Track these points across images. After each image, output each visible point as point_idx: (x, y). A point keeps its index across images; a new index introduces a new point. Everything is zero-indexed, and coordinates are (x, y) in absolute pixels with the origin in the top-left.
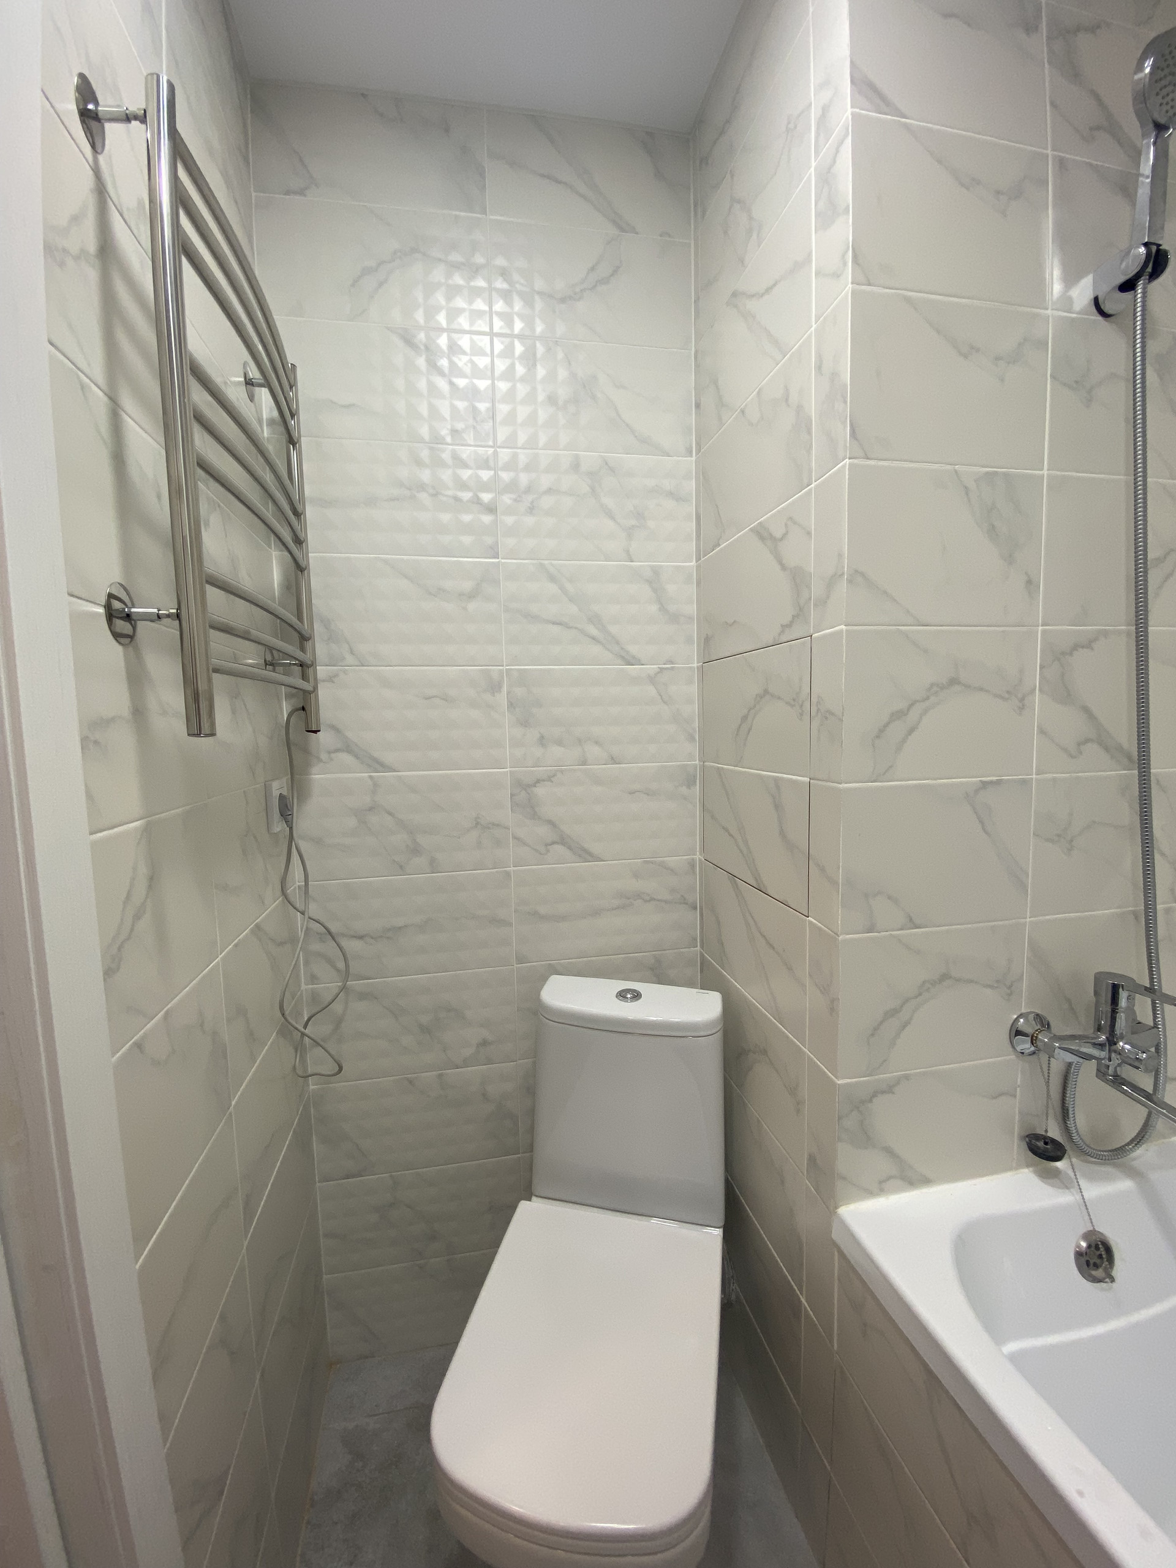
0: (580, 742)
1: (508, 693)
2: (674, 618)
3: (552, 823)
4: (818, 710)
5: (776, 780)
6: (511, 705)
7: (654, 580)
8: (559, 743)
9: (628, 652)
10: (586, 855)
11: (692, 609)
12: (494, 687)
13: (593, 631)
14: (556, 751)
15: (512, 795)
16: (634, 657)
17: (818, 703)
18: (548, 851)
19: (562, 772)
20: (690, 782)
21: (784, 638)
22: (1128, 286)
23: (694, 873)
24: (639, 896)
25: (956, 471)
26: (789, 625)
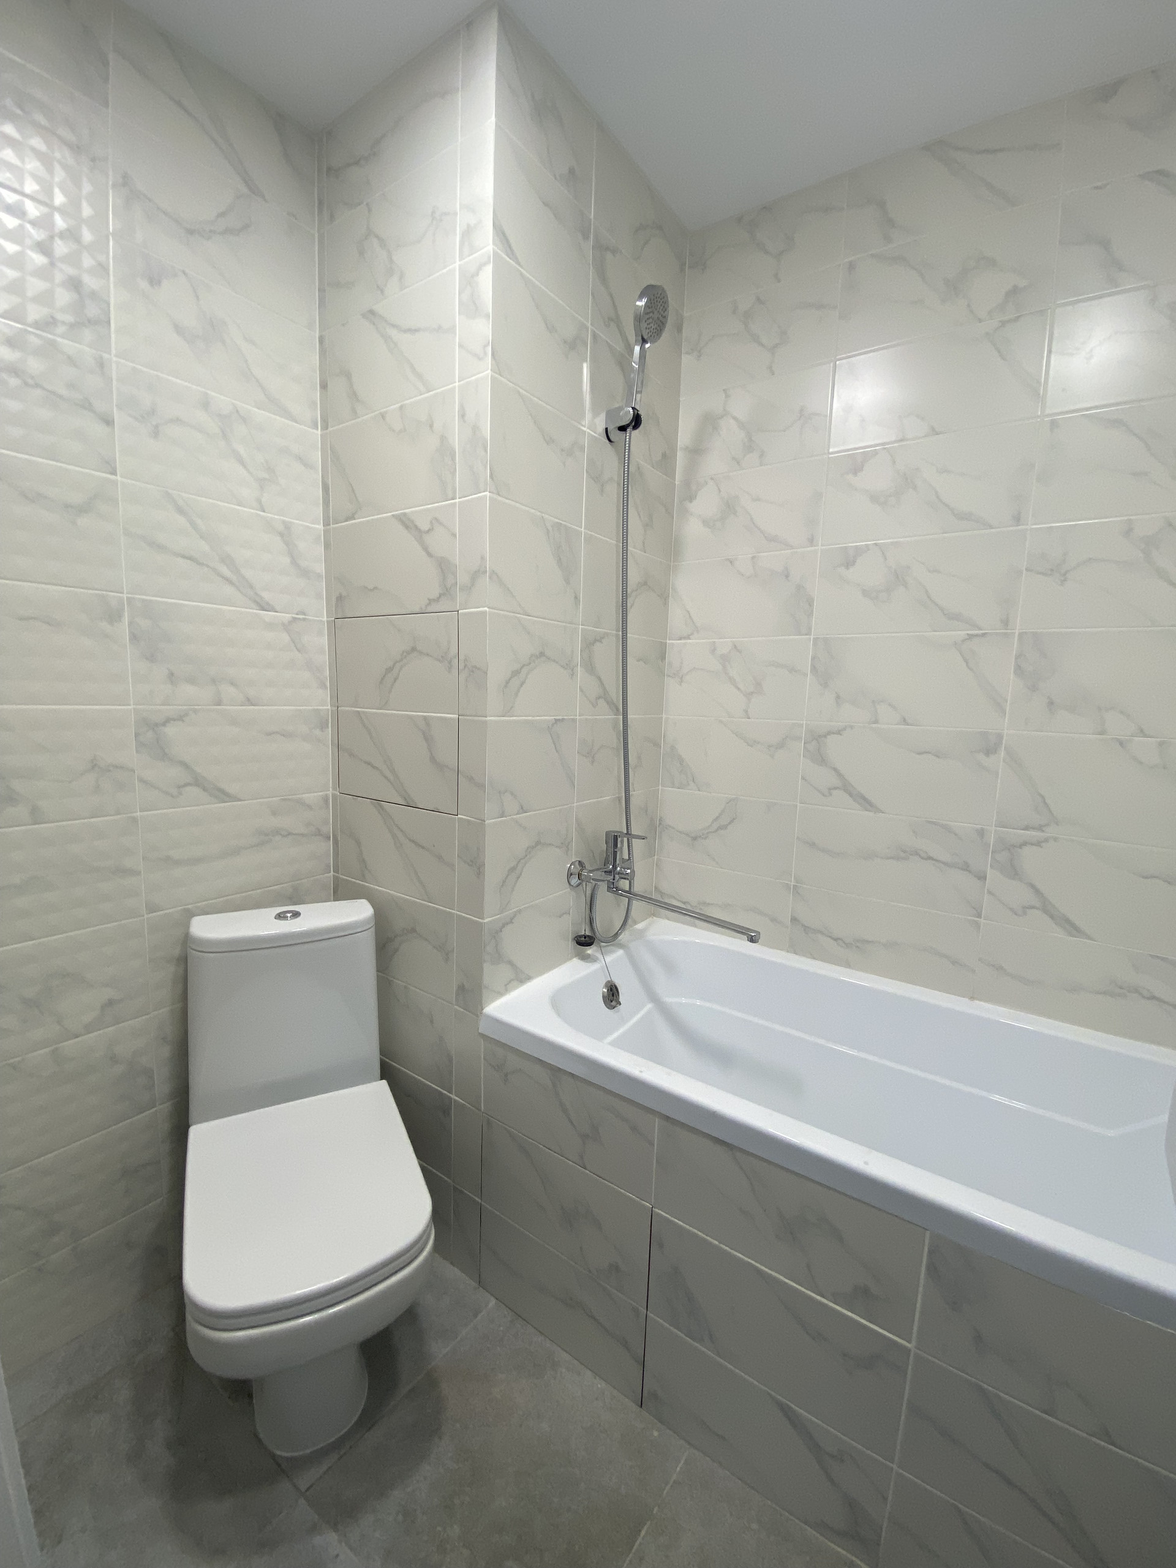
0: (214, 681)
1: (130, 624)
2: (305, 573)
3: (185, 765)
4: (465, 666)
5: (425, 718)
6: (134, 638)
7: (286, 534)
8: (191, 680)
9: (262, 598)
10: (223, 795)
11: (320, 568)
12: (113, 616)
13: (225, 570)
14: (188, 691)
15: (137, 735)
16: (268, 603)
17: (465, 660)
18: (180, 794)
19: (195, 711)
20: (323, 726)
21: (429, 609)
22: (622, 429)
23: (327, 807)
24: (277, 832)
25: (543, 517)
26: (437, 600)
